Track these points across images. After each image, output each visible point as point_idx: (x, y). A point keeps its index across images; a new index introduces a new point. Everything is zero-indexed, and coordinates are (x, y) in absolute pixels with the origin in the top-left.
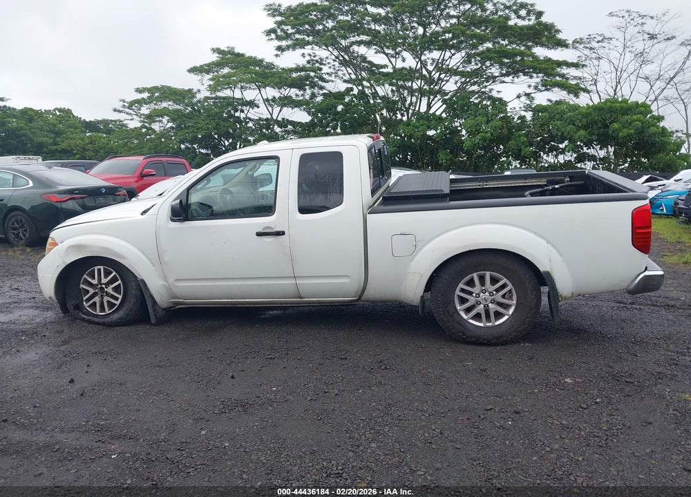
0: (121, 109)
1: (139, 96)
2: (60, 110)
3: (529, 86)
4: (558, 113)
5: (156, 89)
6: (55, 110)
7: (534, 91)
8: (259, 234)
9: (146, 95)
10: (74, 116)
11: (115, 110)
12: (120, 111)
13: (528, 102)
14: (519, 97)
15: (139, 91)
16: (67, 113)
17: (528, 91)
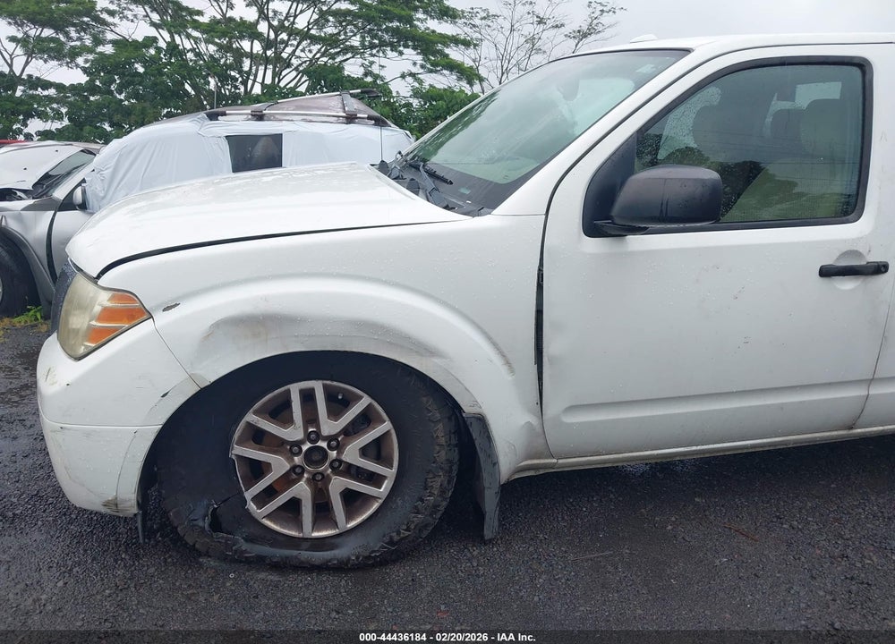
3: (415, 64)
4: (457, 103)
7: (421, 71)
8: (826, 272)
13: (416, 85)
14: (403, 76)
17: (414, 70)
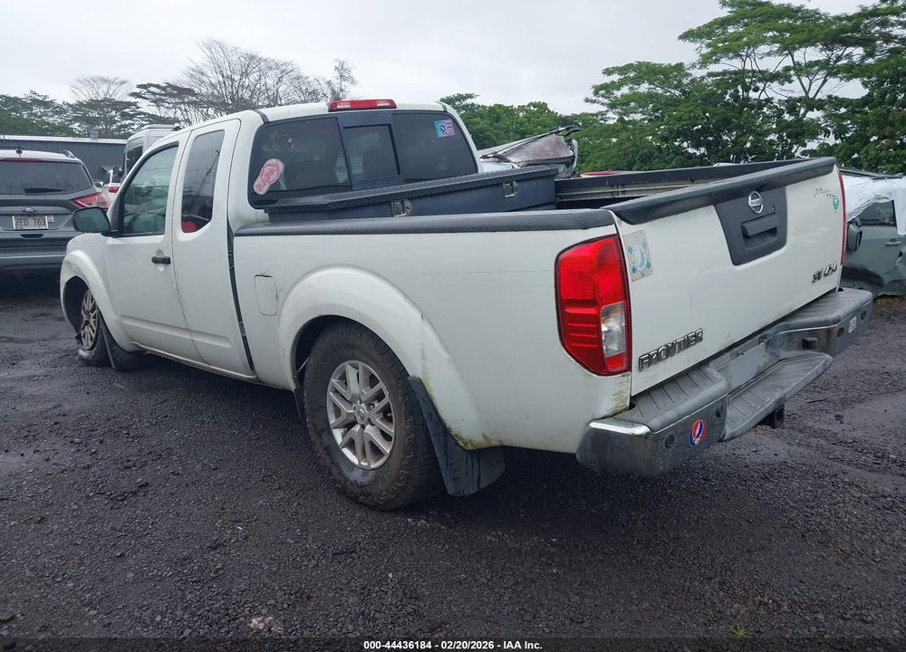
0: (594, 98)
1: (608, 79)
2: (535, 105)
5: (629, 67)
6: (529, 105)
8: (154, 260)
9: (616, 77)
10: (549, 111)
11: (587, 100)
12: (594, 102)
15: (608, 72)
16: (542, 107)
